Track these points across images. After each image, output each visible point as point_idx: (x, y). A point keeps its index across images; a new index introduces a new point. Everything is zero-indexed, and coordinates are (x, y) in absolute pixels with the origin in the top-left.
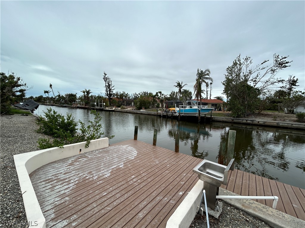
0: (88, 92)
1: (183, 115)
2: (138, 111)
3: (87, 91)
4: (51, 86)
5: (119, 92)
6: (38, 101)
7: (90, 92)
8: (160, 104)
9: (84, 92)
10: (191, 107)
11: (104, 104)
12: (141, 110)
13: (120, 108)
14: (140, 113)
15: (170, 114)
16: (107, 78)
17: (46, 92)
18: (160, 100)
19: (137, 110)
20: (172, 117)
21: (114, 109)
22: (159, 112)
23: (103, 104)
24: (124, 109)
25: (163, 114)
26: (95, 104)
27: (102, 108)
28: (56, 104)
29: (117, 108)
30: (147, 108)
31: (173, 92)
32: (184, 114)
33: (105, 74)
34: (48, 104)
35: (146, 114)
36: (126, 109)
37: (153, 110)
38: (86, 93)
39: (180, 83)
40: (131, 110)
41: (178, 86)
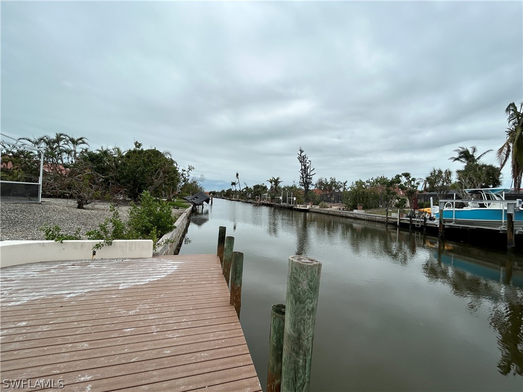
0: (276, 182)
1: (451, 224)
2: (349, 213)
3: (276, 179)
4: (237, 175)
5: (324, 180)
6: (227, 195)
7: (279, 180)
8: (408, 200)
9: (271, 182)
10: (482, 206)
11: (295, 199)
12: (355, 211)
13: (317, 207)
14: (352, 216)
15: (418, 222)
16: (303, 157)
17: (233, 184)
18: (405, 191)
19: (347, 210)
20: (425, 229)
21: (308, 207)
22: (394, 215)
23: (293, 199)
24: (324, 207)
25: (400, 220)
26: (281, 198)
27: (291, 205)
28: (242, 199)
29: (313, 206)
30: (371, 208)
31: (435, 171)
32: (457, 222)
33: (300, 150)
34: (234, 199)
35: (364, 220)
36: (328, 209)
37: (381, 212)
38: (273, 183)
39: (468, 151)
40: (336, 211)
41: (460, 157)
